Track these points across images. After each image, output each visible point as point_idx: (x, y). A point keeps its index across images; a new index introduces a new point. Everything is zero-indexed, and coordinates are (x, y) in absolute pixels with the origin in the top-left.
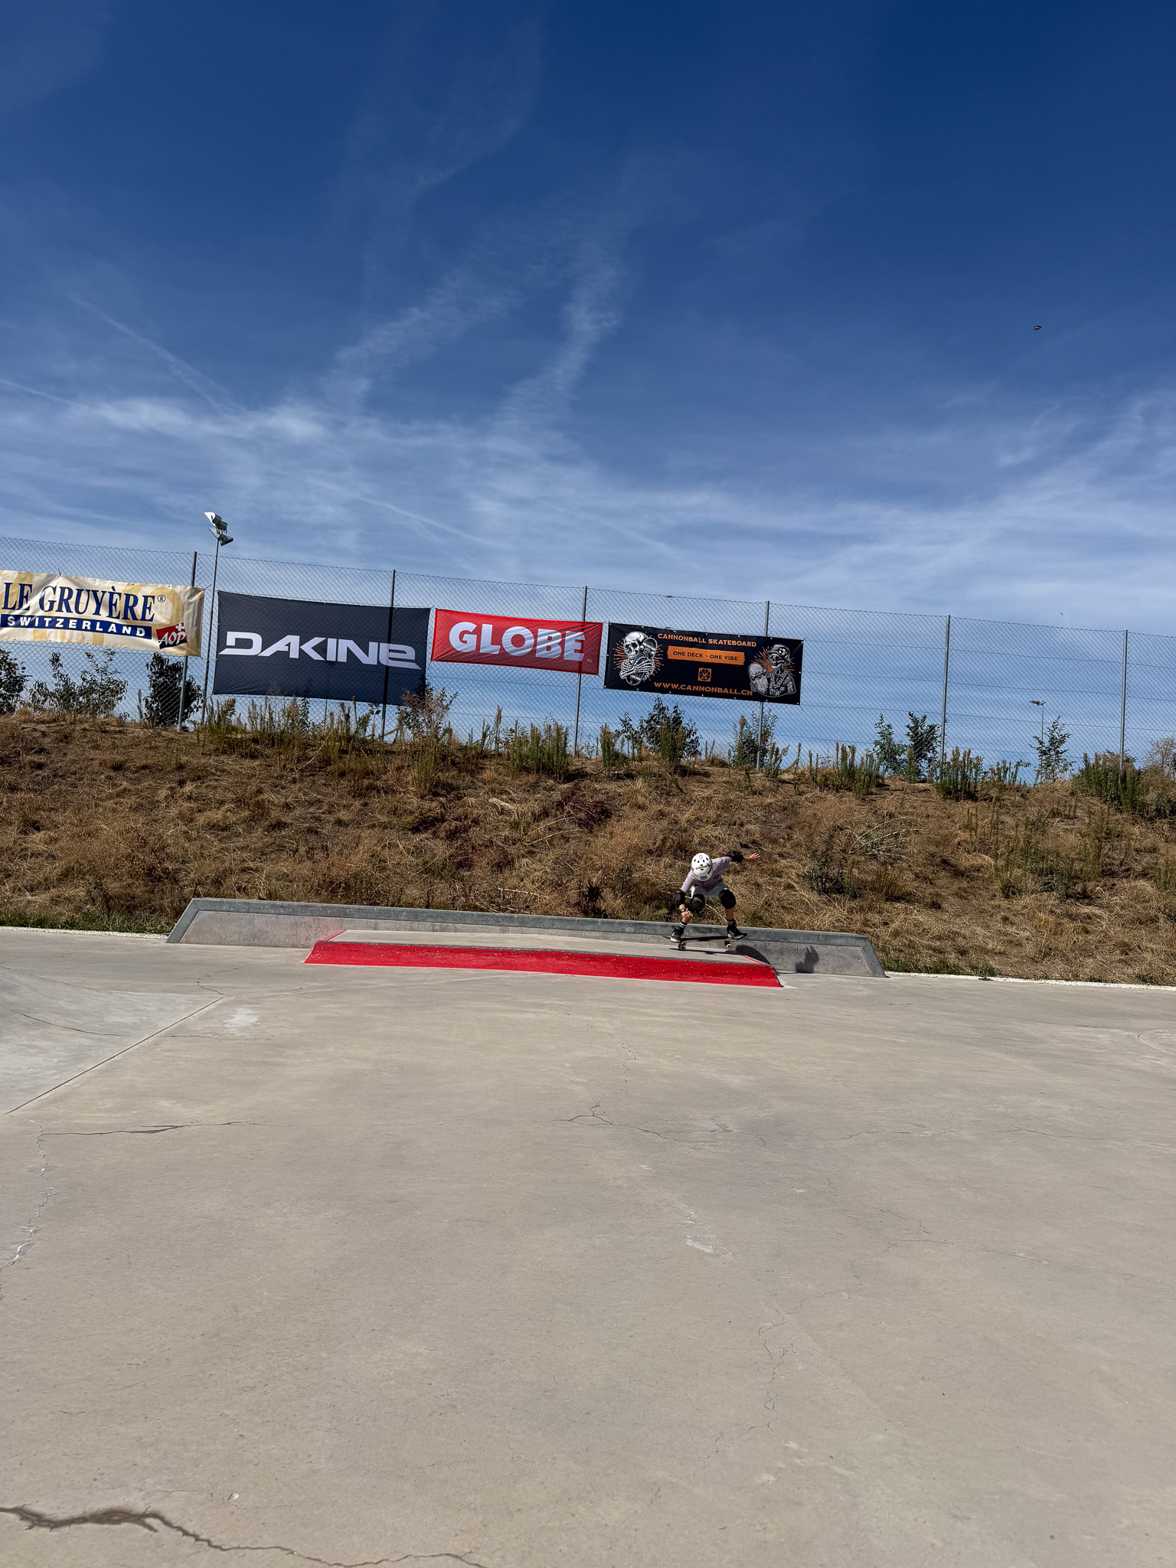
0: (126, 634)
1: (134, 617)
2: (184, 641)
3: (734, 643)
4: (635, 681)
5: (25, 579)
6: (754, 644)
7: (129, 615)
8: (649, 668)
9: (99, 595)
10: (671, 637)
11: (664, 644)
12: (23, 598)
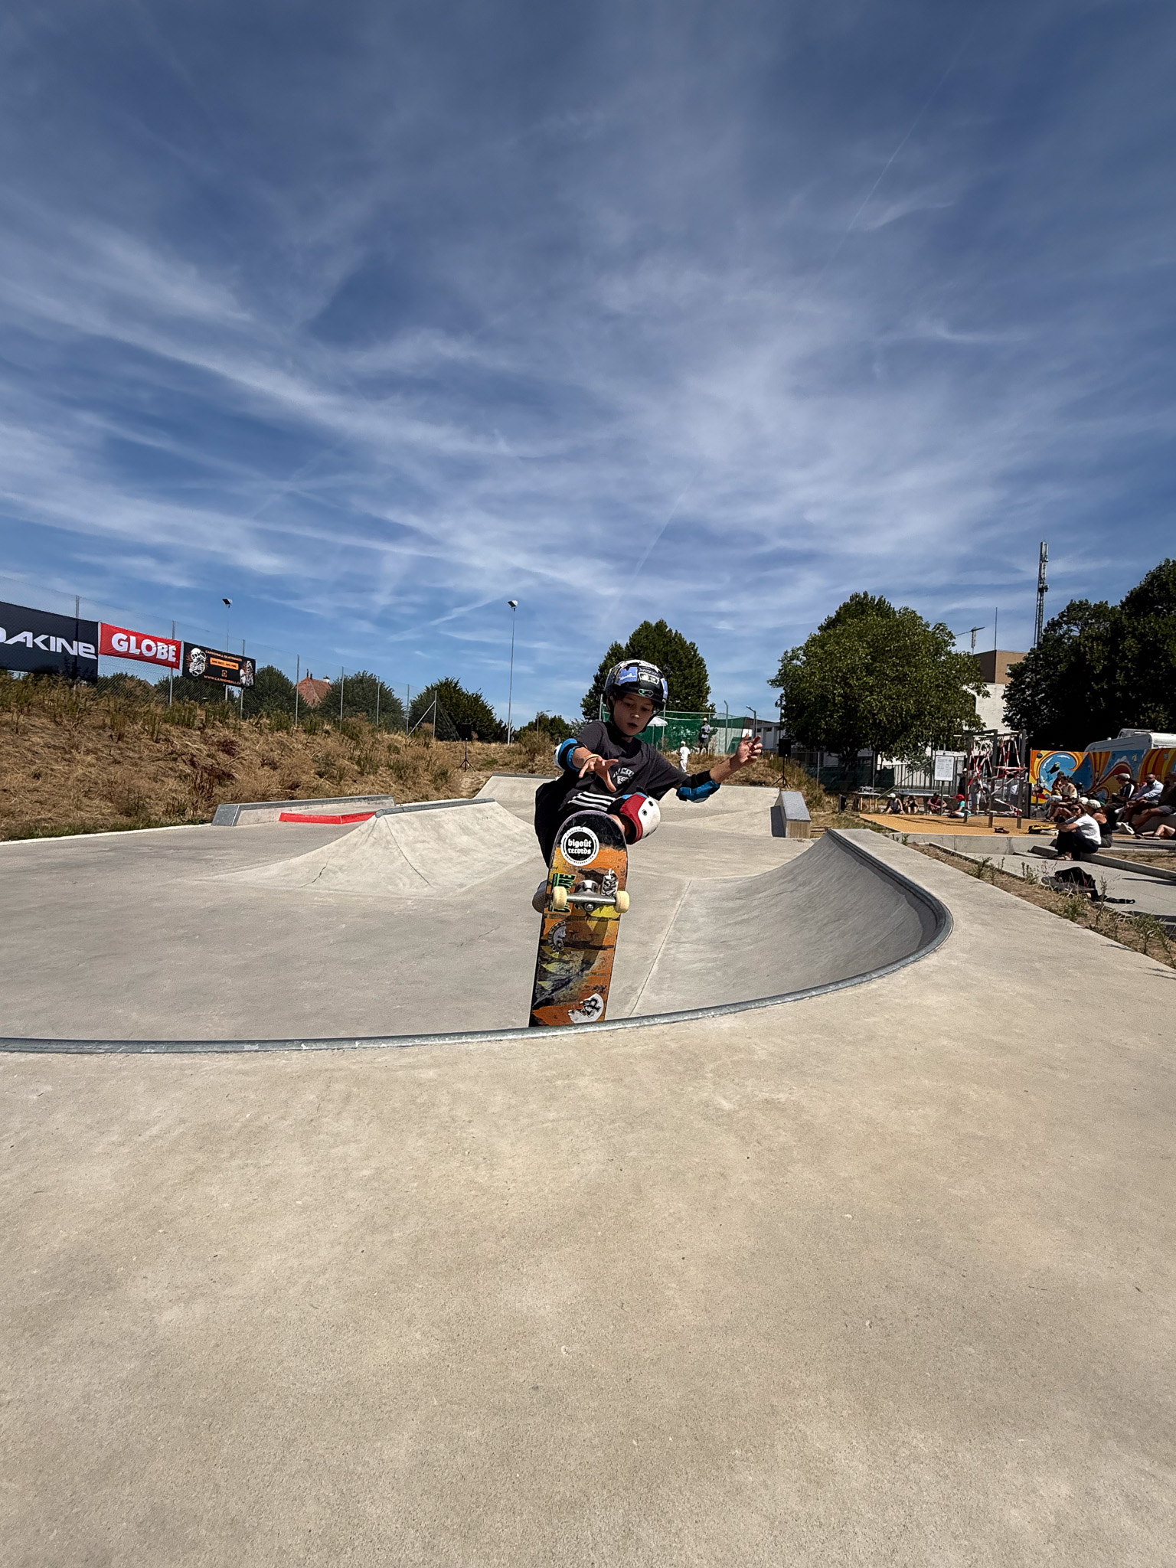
3: (234, 659)
4: (196, 674)
6: (241, 660)
8: (202, 667)
10: (210, 653)
11: (209, 656)
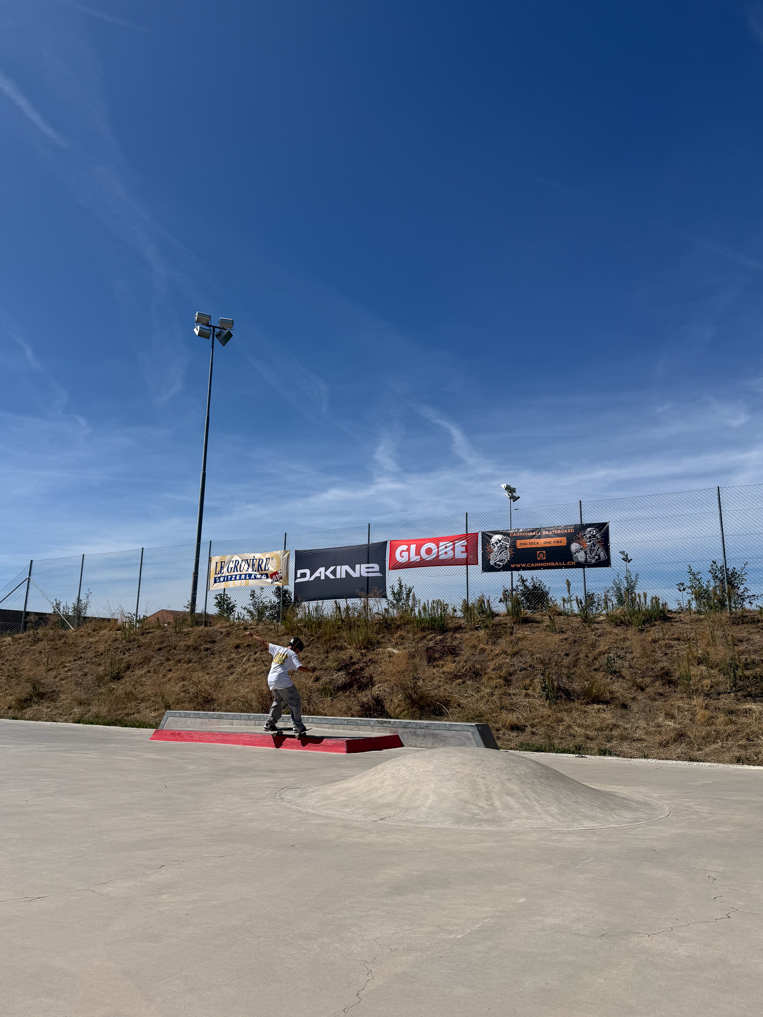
0: (258, 579)
1: (262, 570)
2: (281, 578)
3: (558, 532)
4: (499, 565)
5: (222, 559)
6: (573, 531)
7: (260, 569)
8: (506, 556)
9: (249, 561)
10: (518, 534)
11: (514, 540)
12: (222, 568)
